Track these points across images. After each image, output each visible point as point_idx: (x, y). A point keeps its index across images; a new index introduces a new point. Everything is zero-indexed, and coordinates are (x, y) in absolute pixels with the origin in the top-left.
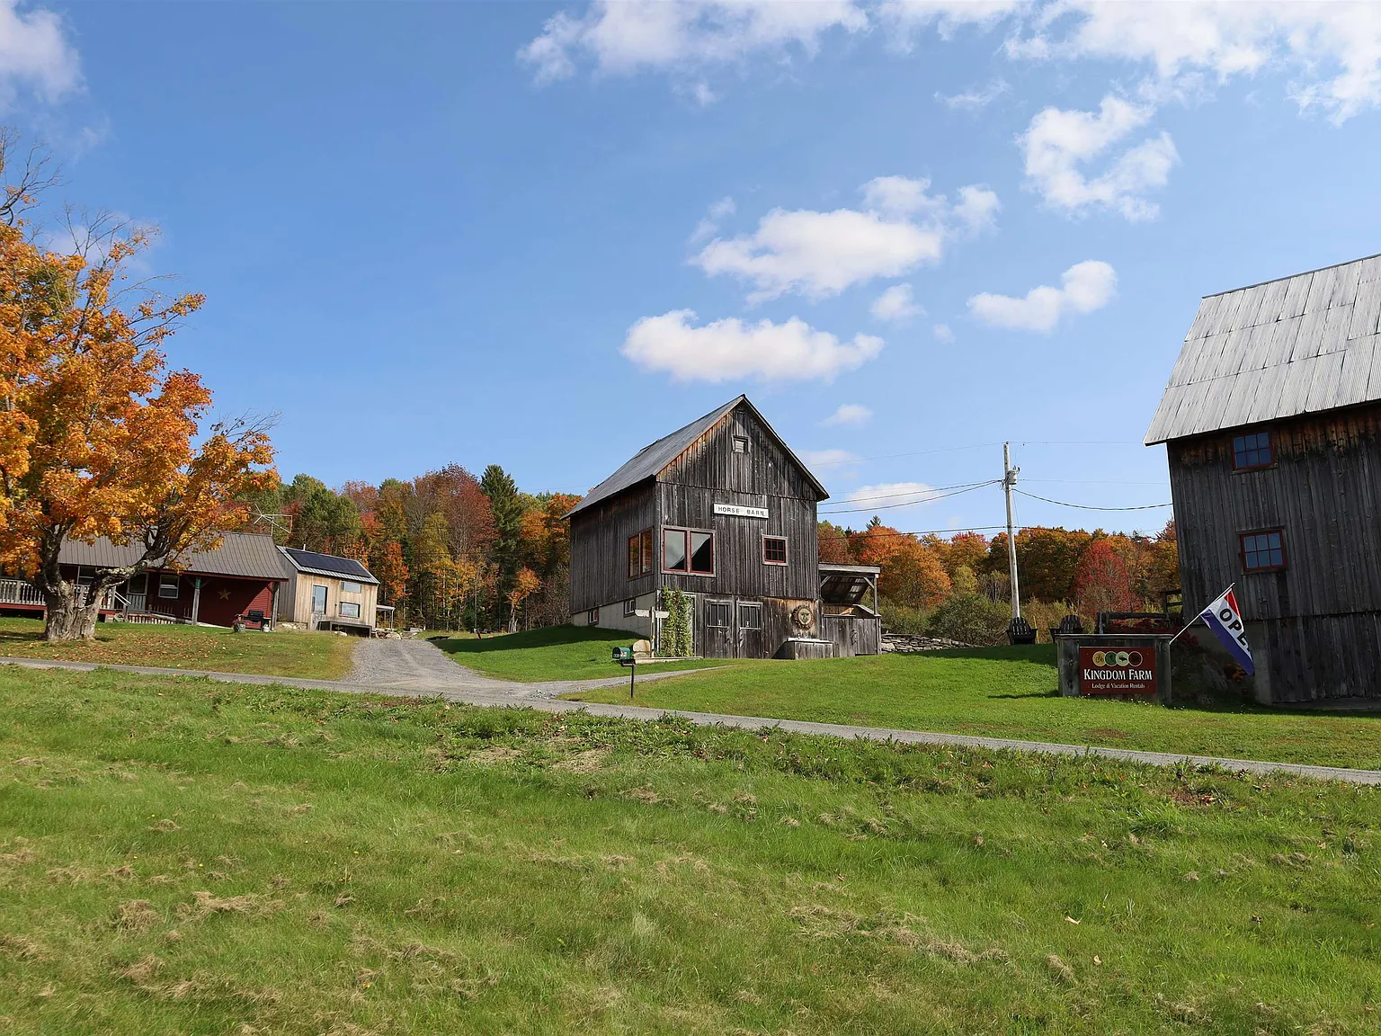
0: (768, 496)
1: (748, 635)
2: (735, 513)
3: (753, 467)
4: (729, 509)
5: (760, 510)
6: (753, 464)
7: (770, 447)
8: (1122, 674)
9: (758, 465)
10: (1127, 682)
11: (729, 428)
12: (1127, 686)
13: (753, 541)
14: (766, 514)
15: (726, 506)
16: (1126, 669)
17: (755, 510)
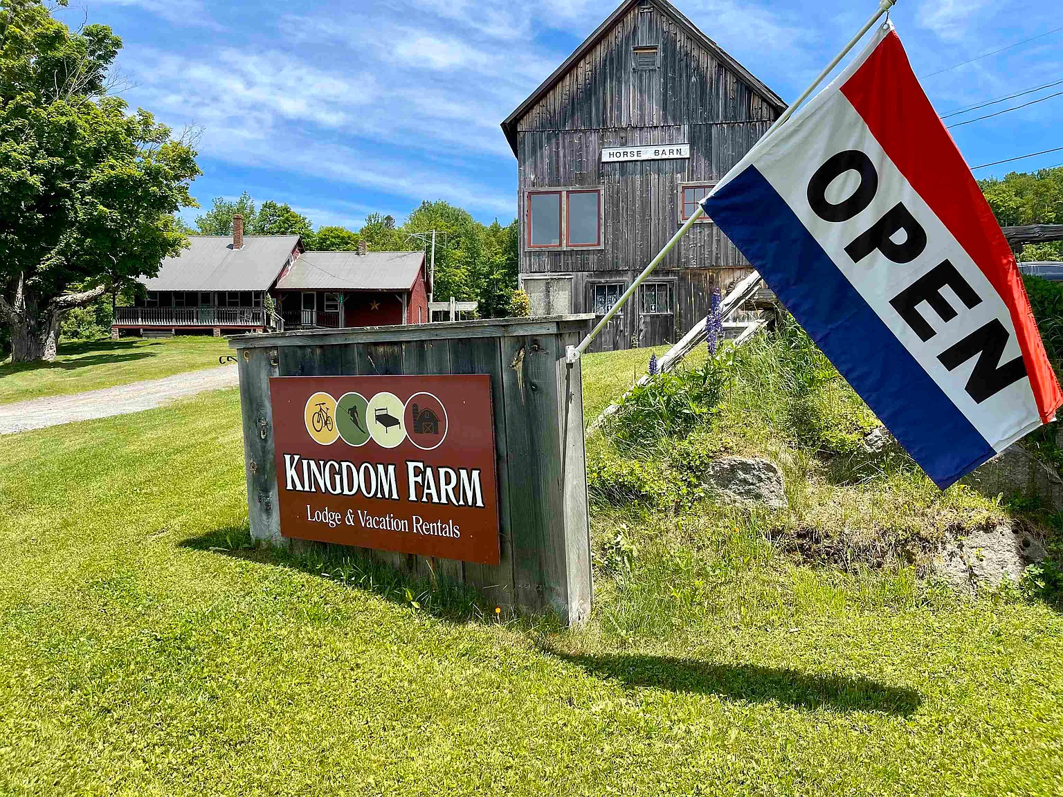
0: (690, 126)
1: (653, 323)
2: (635, 158)
3: (665, 89)
4: (625, 154)
5: (675, 148)
6: (665, 84)
7: (695, 53)
8: (385, 479)
9: (674, 84)
10: (401, 507)
11: (628, 38)
12: (403, 525)
13: (664, 191)
14: (685, 151)
15: (621, 150)
16: (398, 457)
17: (667, 149)
